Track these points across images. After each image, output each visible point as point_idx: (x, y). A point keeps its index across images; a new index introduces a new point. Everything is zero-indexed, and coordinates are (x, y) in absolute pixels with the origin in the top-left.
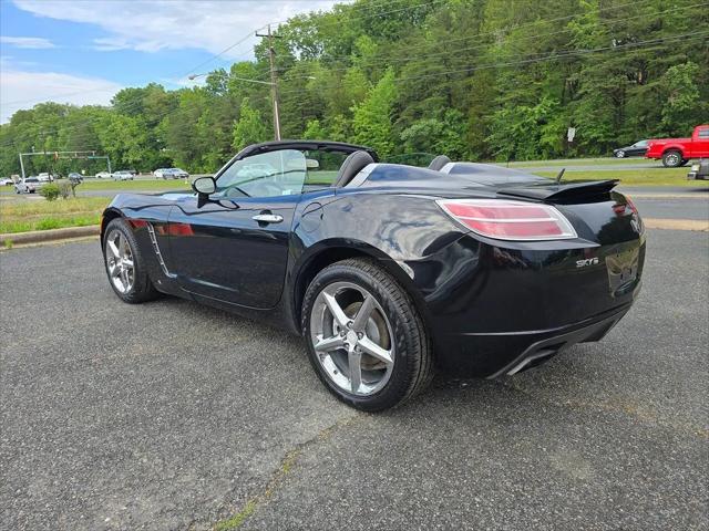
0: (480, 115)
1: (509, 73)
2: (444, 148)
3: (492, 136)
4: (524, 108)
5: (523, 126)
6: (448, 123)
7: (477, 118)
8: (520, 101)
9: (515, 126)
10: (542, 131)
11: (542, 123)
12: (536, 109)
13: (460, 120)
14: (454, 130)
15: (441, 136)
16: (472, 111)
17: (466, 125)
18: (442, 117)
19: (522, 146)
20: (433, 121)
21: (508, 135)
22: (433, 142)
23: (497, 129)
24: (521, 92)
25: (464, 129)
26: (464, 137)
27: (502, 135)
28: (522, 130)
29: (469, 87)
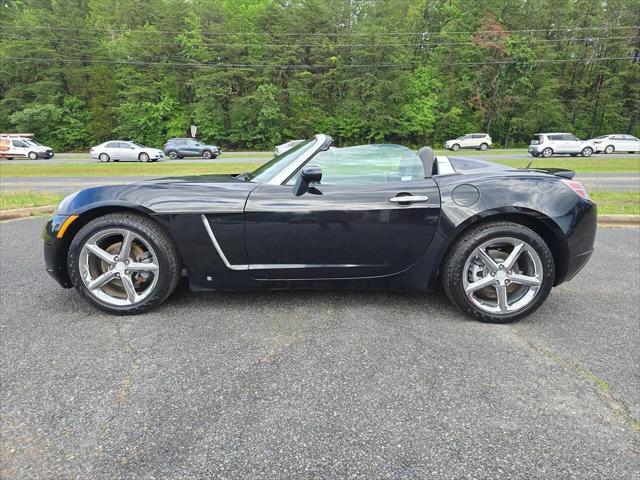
0: (105, 106)
1: (129, 69)
2: (68, 136)
3: (120, 127)
4: (149, 104)
5: (150, 120)
6: (68, 110)
7: (101, 108)
8: (141, 97)
9: (143, 120)
10: (168, 126)
11: (165, 119)
12: (160, 106)
13: (81, 108)
14: (75, 118)
15: (61, 122)
16: (94, 100)
17: (88, 114)
18: (60, 103)
19: (150, 139)
20: (51, 107)
21: (136, 128)
22: (52, 128)
23: (125, 120)
24: (144, 89)
25: (88, 118)
26: (89, 126)
27: (130, 127)
28: (150, 124)
29: (87, 77)
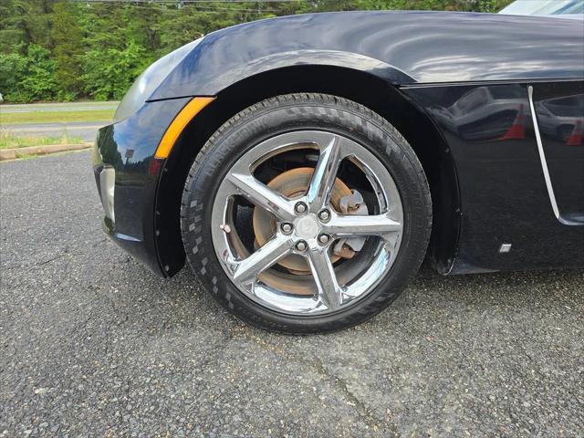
0: (70, 55)
1: (92, 15)
2: (35, 86)
3: (87, 76)
4: (115, 51)
5: (117, 67)
6: (33, 60)
7: (66, 57)
8: (106, 44)
9: (109, 68)
10: (136, 73)
11: (132, 66)
12: (126, 53)
13: (46, 57)
14: (42, 67)
15: (26, 73)
16: (59, 49)
17: (54, 63)
18: (24, 52)
19: (118, 87)
20: (15, 56)
21: (104, 76)
22: (18, 79)
23: (91, 69)
24: (109, 35)
25: (54, 67)
26: (55, 76)
27: (97, 75)
28: (117, 72)
29: (50, 25)
